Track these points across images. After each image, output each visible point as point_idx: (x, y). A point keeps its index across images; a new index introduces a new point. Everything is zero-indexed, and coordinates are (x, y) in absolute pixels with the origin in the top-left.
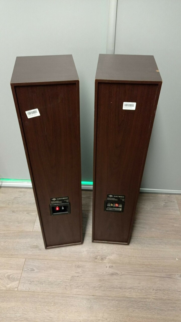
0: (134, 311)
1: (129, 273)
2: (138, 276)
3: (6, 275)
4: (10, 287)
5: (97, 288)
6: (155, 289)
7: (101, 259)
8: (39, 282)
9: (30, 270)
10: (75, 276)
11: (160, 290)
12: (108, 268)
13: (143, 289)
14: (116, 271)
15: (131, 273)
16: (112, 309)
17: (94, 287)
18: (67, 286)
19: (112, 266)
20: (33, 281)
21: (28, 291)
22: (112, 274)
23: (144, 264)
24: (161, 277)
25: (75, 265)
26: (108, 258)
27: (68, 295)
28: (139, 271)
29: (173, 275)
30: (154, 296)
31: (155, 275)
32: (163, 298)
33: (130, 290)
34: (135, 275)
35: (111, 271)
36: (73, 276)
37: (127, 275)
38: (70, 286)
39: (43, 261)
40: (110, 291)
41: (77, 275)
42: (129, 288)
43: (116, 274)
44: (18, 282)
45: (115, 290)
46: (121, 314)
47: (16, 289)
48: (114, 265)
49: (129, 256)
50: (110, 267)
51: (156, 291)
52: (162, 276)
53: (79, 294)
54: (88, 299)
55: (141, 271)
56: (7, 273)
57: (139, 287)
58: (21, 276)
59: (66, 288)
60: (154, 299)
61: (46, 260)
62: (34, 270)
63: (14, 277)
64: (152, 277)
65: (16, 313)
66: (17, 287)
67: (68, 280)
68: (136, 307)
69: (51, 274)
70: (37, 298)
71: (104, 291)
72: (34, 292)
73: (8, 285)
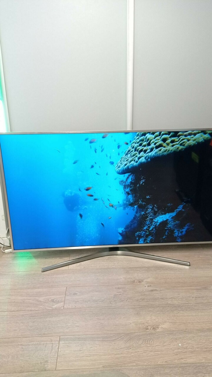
0: (179, 312)
1: (167, 289)
2: (176, 290)
3: (50, 300)
4: (56, 307)
5: (140, 301)
6: (194, 297)
7: (139, 282)
8: (83, 301)
9: (73, 294)
10: (118, 295)
11: (199, 297)
12: (147, 287)
13: (183, 298)
14: (155, 289)
15: (168, 288)
16: (158, 313)
17: (137, 300)
18: (111, 301)
19: (150, 286)
20: (77, 301)
21: (75, 308)
22: (152, 291)
23: (180, 282)
24: (197, 289)
25: (116, 288)
26: (144, 281)
27: (114, 307)
28: (176, 287)
29: (208, 287)
30: (195, 301)
31: (192, 288)
32: (203, 302)
33: (171, 299)
34: (174, 290)
35: (150, 288)
36: (115, 295)
37: (165, 290)
38: (115, 301)
39: (83, 287)
40: (153, 301)
41: (119, 293)
42: (170, 298)
43: (156, 290)
44: (63, 303)
45: (157, 300)
46: (168, 316)
47: (63, 308)
48: (152, 285)
49: (164, 278)
50: (148, 286)
51: (195, 298)
52: (199, 288)
53: (125, 306)
54: (134, 308)
55: (178, 287)
56: (50, 298)
57: (179, 297)
58: (65, 299)
59: (111, 303)
60: (195, 303)
61: (86, 286)
62: (77, 294)
63: (58, 300)
64: (189, 290)
65: (66, 324)
66: (63, 306)
67: (112, 297)
68: (180, 310)
69: (94, 295)
70: (85, 312)
71: (147, 301)
72: (80, 308)
73: (53, 306)
